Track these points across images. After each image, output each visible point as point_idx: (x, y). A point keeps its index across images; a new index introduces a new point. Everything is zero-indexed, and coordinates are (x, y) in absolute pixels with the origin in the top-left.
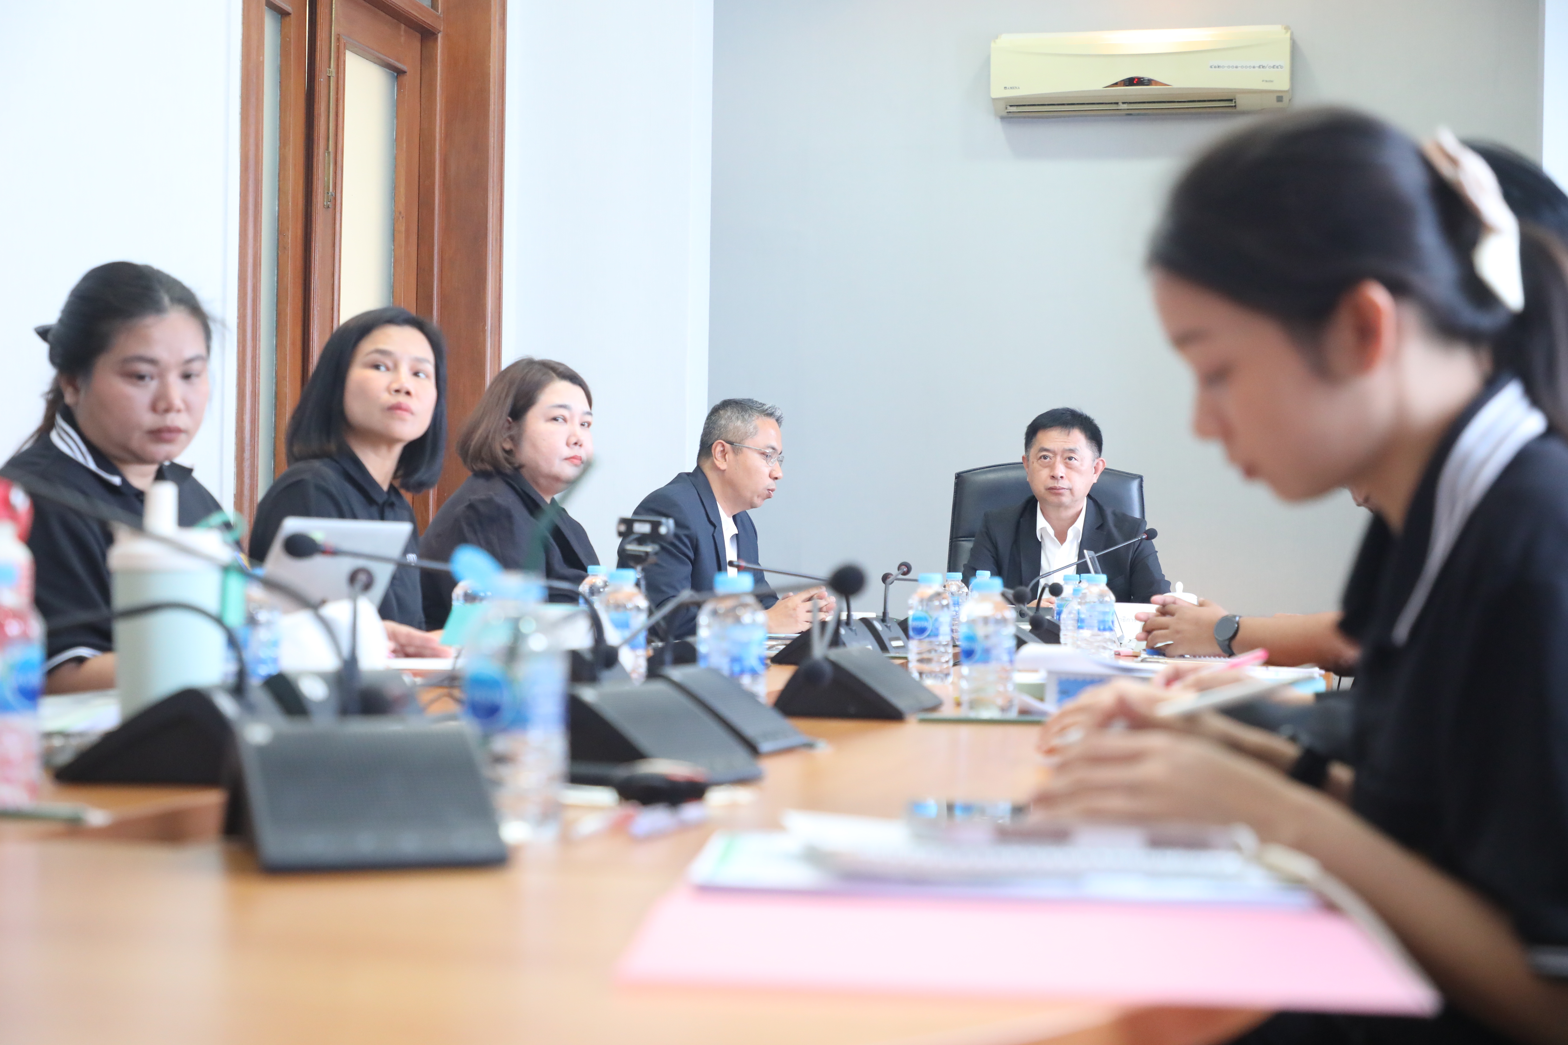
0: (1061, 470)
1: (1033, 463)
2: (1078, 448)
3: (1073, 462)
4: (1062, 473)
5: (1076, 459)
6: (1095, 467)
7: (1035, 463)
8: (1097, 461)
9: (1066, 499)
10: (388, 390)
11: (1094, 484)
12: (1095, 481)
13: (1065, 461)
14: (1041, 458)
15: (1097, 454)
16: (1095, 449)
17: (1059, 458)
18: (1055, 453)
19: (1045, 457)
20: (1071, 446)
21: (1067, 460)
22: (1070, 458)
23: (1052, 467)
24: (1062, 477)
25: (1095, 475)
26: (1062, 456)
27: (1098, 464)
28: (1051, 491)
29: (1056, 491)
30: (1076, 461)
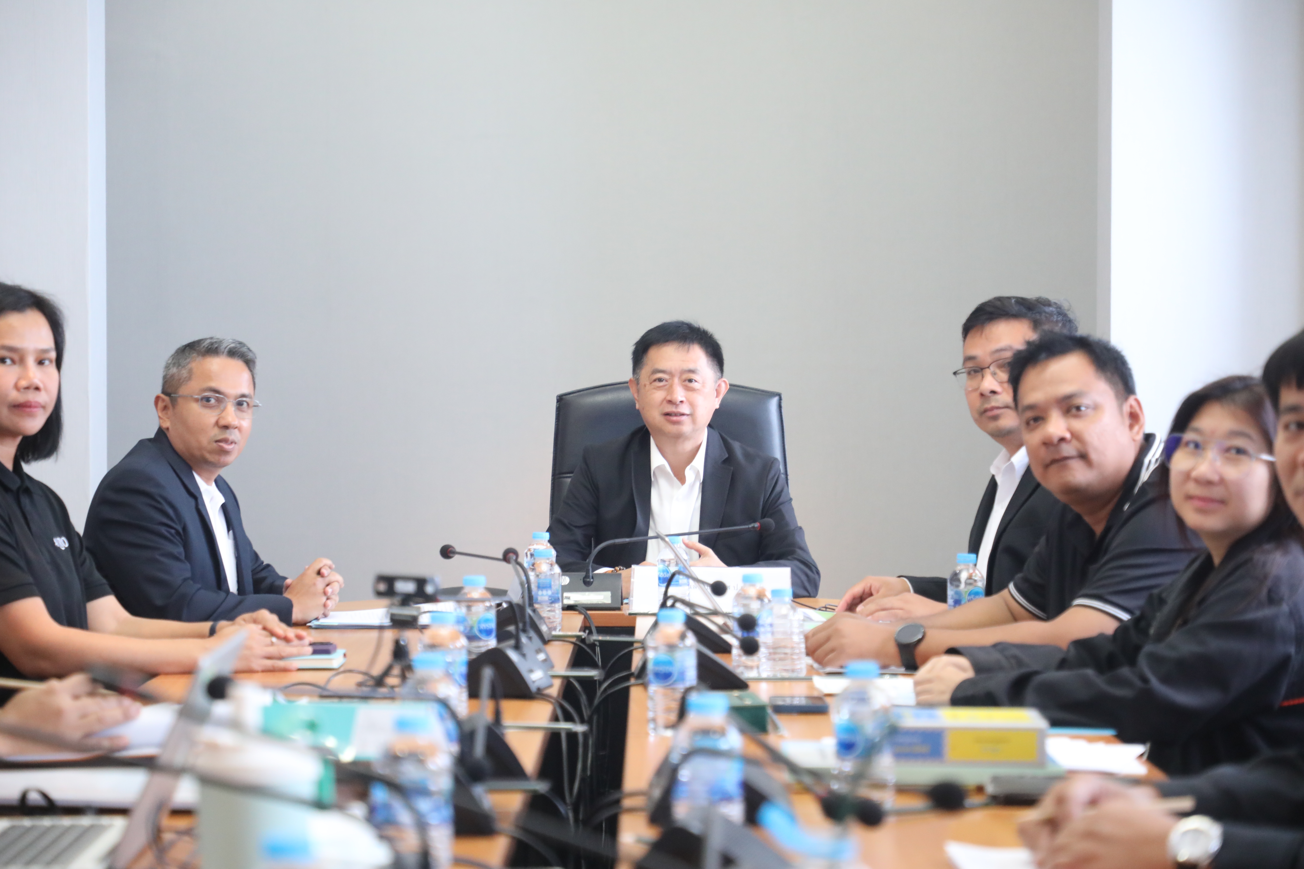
0: (680, 394)
1: (645, 386)
2: (699, 368)
3: (694, 385)
4: (682, 397)
5: (696, 381)
6: (716, 390)
7: (647, 386)
8: (719, 382)
9: (686, 427)
10: (17, 387)
11: (716, 410)
12: (717, 407)
13: (684, 383)
14: (655, 380)
15: (719, 374)
16: (717, 368)
17: (676, 380)
18: (671, 374)
19: (660, 380)
20: (691, 366)
21: (687, 383)
22: (690, 381)
23: (670, 389)
24: (682, 402)
25: (717, 399)
26: (680, 378)
27: (719, 386)
28: (668, 417)
29: (675, 418)
30: (696, 383)
